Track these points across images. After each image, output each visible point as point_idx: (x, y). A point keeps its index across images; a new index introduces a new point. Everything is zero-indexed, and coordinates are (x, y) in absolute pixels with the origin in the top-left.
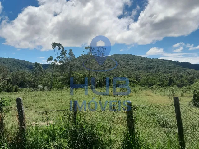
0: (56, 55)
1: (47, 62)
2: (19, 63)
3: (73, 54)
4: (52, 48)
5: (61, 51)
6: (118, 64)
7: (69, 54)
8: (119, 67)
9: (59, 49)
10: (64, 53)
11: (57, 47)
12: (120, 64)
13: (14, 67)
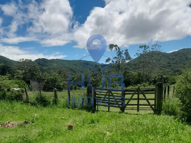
0: (113, 56)
1: (106, 63)
2: (88, 64)
3: (129, 54)
4: (110, 49)
5: (117, 52)
6: (187, 59)
7: (125, 54)
8: (187, 62)
9: (116, 51)
10: (120, 54)
11: (114, 48)
12: (189, 59)
13: (83, 68)
